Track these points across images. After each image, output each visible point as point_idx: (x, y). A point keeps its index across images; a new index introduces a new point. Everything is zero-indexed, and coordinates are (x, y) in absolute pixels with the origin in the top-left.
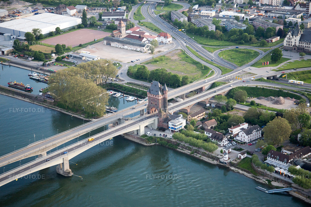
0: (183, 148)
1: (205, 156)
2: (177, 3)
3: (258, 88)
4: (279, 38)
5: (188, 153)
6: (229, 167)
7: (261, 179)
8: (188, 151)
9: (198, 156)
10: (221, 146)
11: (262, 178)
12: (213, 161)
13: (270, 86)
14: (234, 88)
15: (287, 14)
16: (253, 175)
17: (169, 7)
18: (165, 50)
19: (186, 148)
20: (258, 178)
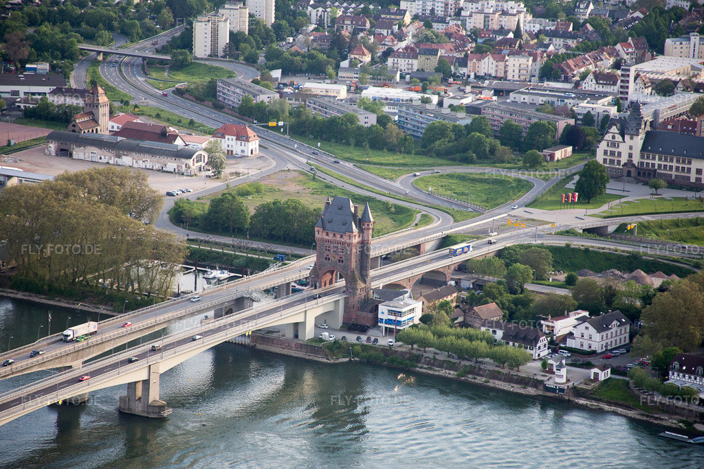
0: (433, 365)
1: (500, 380)
2: (210, 62)
3: (573, 250)
4: (570, 149)
5: (451, 376)
6: (572, 399)
7: (665, 420)
8: (447, 371)
9: (480, 380)
10: (535, 360)
11: (666, 418)
12: (524, 388)
13: (603, 246)
14: (509, 247)
15: (568, 98)
16: (643, 412)
17: (188, 73)
18: (253, 172)
19: (441, 365)
20: (656, 419)
